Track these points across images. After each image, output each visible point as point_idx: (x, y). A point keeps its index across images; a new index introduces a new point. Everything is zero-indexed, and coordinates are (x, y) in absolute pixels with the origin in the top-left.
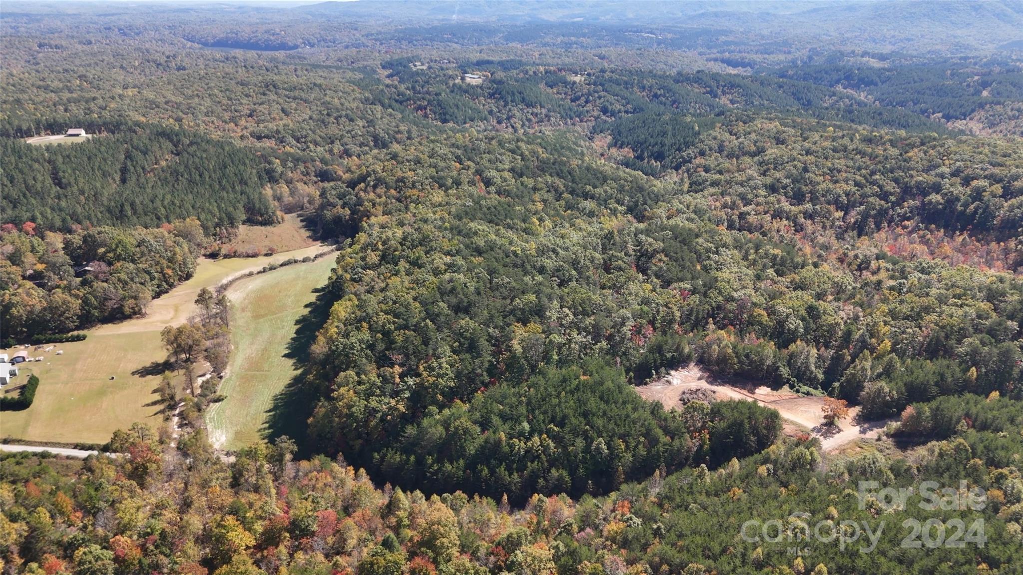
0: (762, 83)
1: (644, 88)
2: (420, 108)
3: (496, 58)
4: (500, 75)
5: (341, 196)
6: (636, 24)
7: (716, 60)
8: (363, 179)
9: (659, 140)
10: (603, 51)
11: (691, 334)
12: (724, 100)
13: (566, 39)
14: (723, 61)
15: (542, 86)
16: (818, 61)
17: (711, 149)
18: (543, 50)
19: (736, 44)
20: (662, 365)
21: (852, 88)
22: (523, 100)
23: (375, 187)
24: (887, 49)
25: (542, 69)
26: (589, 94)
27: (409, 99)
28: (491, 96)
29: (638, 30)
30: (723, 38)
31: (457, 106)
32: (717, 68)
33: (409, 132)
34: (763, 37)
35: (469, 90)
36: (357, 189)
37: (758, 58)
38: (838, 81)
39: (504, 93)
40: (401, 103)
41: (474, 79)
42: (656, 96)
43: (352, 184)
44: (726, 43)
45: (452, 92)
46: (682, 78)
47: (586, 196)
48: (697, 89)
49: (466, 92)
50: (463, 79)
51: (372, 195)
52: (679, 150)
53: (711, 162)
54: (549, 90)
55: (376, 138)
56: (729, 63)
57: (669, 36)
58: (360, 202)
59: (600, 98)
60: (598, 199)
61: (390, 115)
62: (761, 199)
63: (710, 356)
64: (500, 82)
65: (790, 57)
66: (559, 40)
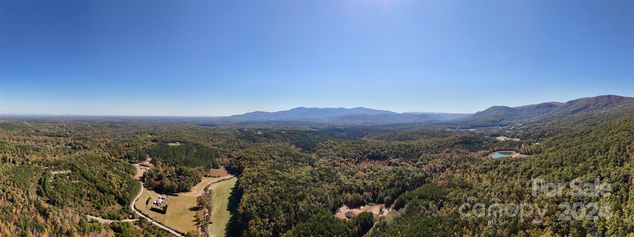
0: (323, 132)
1: (299, 134)
2: (248, 139)
3: (263, 128)
4: (265, 132)
5: (235, 162)
6: (291, 120)
7: (310, 128)
8: (240, 157)
9: (308, 146)
10: (286, 126)
11: (340, 196)
12: (316, 136)
13: (277, 124)
14: (312, 128)
15: (276, 134)
16: (331, 127)
17: (320, 147)
18: (273, 126)
19: (314, 124)
20: (338, 207)
21: (340, 132)
22: (272, 138)
23: (244, 160)
24: (342, 125)
25: (274, 130)
26: (287, 136)
27: (246, 137)
28: (265, 137)
29: (292, 122)
30: (310, 123)
31: (257, 139)
32: (311, 129)
33: (248, 145)
34: (318, 123)
35: (259, 135)
36: (239, 160)
37: (319, 127)
38: (337, 131)
39: (268, 136)
40: (244, 138)
41: (260, 133)
42: (302, 136)
43: (238, 159)
44: (311, 124)
45: (255, 136)
46: (306, 132)
47: (298, 161)
48: (310, 134)
49: (259, 136)
50: (257, 133)
51: (243, 162)
52: (313, 148)
53: (322, 150)
54: (278, 135)
55: (240, 147)
56: (313, 128)
57: (299, 123)
58: (240, 164)
59: (290, 136)
60: (301, 162)
61: (243, 141)
62: (337, 159)
63: (348, 201)
64: (266, 134)
65: (325, 127)
66: (275, 124)
